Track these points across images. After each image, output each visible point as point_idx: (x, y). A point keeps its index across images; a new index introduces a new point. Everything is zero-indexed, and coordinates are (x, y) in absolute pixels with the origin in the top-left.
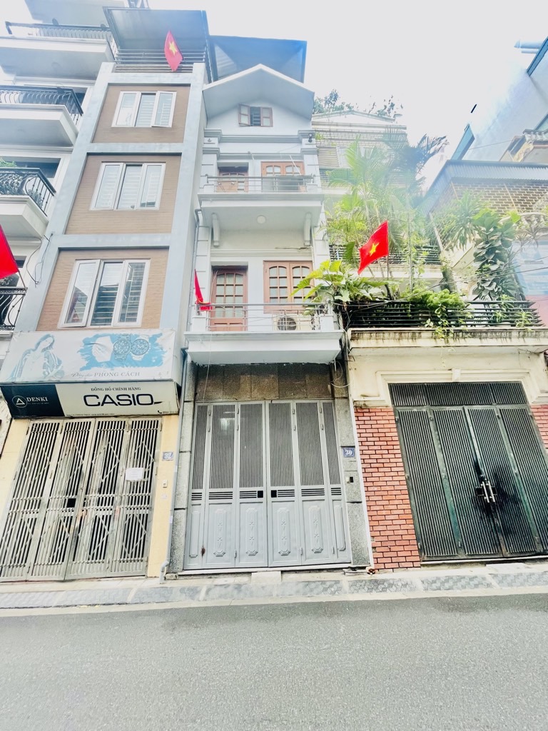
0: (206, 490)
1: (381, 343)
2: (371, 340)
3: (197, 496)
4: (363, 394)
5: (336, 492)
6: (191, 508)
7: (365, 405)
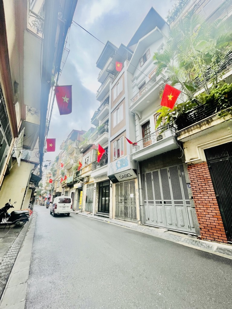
0: (147, 200)
1: (191, 133)
2: (186, 134)
3: (145, 202)
4: (190, 158)
5: (188, 203)
6: (144, 205)
7: (192, 163)
